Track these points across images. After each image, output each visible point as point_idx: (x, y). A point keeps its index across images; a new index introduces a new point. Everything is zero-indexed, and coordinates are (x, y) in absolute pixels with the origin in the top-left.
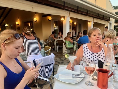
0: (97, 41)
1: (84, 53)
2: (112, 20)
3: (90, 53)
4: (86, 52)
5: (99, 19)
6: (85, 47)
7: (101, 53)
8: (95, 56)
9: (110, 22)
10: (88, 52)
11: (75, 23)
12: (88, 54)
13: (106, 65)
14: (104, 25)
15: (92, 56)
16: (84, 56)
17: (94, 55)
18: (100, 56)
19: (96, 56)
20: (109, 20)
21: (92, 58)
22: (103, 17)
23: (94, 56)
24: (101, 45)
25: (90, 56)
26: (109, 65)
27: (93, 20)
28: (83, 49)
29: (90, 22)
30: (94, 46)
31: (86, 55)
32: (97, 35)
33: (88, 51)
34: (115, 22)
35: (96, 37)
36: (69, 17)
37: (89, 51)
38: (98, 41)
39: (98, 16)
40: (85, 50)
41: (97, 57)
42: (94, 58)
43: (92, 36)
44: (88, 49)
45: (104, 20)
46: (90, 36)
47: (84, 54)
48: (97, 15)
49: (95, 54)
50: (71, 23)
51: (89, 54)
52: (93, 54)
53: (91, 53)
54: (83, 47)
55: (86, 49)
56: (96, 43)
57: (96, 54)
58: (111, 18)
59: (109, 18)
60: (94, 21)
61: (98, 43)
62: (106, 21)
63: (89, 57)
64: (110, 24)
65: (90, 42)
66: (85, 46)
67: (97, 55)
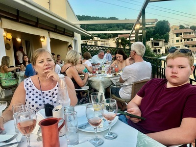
0: (46, 71)
1: (27, 94)
2: (78, 36)
3: (37, 92)
4: (30, 92)
5: (58, 33)
6: (28, 84)
7: (55, 90)
8: (46, 97)
9: (74, 38)
10: (34, 92)
11: (19, 40)
12: (33, 94)
13: (56, 110)
14: (67, 43)
15: (41, 97)
16: (27, 100)
17: (44, 95)
18: (54, 95)
19: (48, 97)
20: (73, 36)
21: (42, 101)
22: (63, 31)
23: (44, 97)
24: (52, 76)
25: (38, 98)
26: (60, 109)
27: (49, 35)
28: (25, 88)
29: (44, 37)
30: (43, 80)
31: (30, 97)
32: (45, 61)
33: (33, 90)
34: (82, 39)
35: (43, 64)
36: (2, 28)
37: (36, 90)
38: (48, 70)
39: (56, 29)
40: (28, 89)
41: (50, 96)
42: (45, 99)
43: (37, 64)
44: (34, 87)
45: (66, 35)
46: (34, 64)
47: (27, 97)
48: (55, 27)
49: (46, 92)
50: (9, 39)
51: (36, 95)
52: (43, 93)
53: (40, 92)
54: (25, 84)
55: (31, 86)
56: (45, 75)
57: (48, 93)
58: (75, 33)
59: (73, 33)
60: (51, 37)
61: (49, 74)
62: (69, 37)
63: (36, 100)
64: (75, 41)
65: (37, 73)
66: (28, 82)
67: (50, 94)
